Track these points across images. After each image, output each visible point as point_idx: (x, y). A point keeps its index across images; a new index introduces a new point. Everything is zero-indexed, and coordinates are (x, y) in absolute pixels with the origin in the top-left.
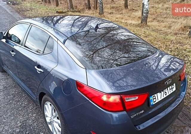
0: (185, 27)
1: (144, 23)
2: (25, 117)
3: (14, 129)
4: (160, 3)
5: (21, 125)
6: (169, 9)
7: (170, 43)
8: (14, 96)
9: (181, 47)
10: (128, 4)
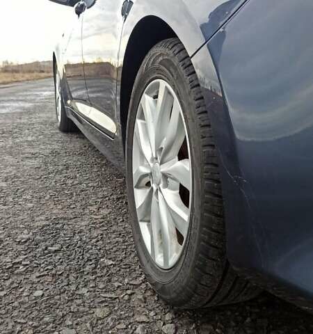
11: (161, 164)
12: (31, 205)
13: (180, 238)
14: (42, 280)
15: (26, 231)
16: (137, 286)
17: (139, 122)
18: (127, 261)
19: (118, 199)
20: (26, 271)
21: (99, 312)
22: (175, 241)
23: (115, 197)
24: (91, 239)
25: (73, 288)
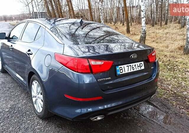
0: (181, 47)
1: (142, 42)
2: (15, 102)
3: (4, 109)
4: (160, 29)
5: (11, 107)
6: (169, 34)
7: (163, 57)
8: (10, 89)
9: (173, 60)
10: (130, 30)
11: (38, 95)
12: (5, 102)
13: (42, 107)
14: (15, 118)
15: (7, 109)
16: (35, 116)
17: (32, 85)
18: (32, 112)
19: (27, 97)
20: (11, 117)
21: (28, 122)
22: (41, 107)
23: (26, 97)
24: (23, 108)
25: (22, 119)
